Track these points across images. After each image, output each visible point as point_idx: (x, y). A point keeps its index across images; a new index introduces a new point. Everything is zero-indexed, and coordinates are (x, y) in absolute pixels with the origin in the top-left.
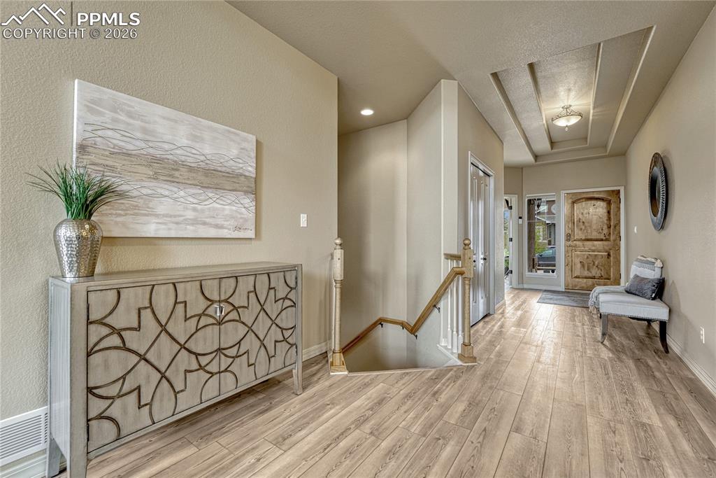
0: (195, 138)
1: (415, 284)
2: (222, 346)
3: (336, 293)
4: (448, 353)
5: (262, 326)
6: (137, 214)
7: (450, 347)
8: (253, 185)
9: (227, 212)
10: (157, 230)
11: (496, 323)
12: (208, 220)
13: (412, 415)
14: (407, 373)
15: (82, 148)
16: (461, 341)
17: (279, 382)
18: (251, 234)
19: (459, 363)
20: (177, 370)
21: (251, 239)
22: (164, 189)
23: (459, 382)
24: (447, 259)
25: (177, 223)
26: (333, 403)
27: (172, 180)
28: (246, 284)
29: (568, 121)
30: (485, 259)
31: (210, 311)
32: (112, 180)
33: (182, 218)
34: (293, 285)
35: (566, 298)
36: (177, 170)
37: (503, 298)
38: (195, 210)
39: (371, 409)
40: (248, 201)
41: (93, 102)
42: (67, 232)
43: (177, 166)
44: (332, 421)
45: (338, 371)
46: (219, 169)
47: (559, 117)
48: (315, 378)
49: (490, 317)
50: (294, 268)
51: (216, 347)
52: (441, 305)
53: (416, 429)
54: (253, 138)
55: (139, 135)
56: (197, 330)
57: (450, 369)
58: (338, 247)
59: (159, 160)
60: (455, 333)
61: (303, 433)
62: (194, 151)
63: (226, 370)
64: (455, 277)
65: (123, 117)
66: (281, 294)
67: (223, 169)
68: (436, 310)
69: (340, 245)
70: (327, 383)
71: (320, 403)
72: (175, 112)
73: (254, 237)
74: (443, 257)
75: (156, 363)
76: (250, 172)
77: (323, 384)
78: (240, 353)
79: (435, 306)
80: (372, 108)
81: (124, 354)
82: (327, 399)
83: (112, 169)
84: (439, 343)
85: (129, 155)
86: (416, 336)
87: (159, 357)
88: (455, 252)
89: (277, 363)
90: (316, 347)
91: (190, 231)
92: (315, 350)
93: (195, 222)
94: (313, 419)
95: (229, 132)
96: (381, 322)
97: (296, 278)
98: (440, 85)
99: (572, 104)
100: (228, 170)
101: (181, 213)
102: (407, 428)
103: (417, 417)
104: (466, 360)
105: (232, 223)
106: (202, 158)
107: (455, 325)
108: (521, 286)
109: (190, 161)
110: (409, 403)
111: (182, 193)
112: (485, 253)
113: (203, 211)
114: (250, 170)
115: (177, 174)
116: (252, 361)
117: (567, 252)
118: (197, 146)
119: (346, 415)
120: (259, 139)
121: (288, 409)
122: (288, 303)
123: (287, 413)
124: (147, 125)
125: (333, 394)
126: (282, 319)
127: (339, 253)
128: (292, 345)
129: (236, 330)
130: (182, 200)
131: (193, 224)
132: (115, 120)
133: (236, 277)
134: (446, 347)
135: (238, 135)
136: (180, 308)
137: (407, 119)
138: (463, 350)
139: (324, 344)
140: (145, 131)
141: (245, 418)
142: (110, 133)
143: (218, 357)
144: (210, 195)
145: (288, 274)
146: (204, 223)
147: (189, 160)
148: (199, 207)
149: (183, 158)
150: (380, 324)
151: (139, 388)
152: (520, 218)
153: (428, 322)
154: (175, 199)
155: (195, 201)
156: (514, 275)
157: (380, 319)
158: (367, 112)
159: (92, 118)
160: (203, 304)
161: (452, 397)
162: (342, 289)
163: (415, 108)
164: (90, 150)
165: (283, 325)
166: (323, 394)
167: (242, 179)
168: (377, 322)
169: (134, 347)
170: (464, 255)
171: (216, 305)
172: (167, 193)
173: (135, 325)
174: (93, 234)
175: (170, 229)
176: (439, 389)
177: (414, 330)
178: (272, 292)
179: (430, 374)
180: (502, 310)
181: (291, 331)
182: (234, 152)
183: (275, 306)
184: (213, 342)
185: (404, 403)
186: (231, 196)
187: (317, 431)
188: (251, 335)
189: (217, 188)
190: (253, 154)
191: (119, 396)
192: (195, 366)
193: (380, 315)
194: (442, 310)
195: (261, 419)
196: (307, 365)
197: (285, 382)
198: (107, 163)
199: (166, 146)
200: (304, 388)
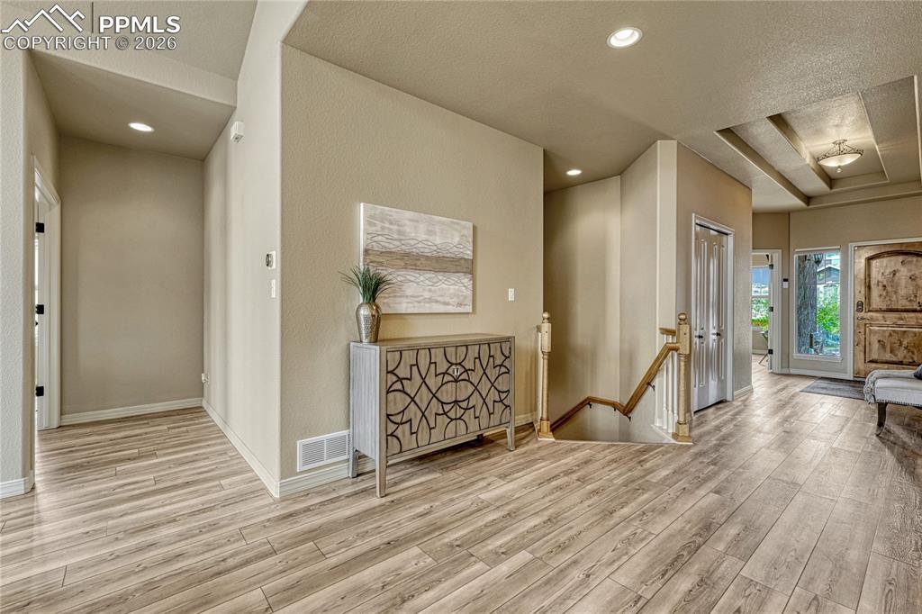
0: (430, 232)
1: (628, 358)
2: (458, 399)
3: (542, 365)
4: (663, 433)
5: (484, 387)
6: (395, 296)
7: (665, 427)
8: (470, 267)
9: (451, 291)
10: (407, 308)
11: (731, 410)
12: (439, 299)
13: (616, 473)
14: (615, 445)
15: (366, 251)
16: (676, 420)
17: (493, 441)
18: (469, 309)
19: (673, 441)
20: (431, 413)
21: (468, 313)
22: (411, 275)
23: (669, 455)
24: (663, 334)
25: (419, 302)
26: (543, 459)
27: (416, 268)
28: (473, 351)
29: (840, 161)
30: (718, 334)
31: (450, 371)
32: (383, 272)
33: (422, 298)
34: (507, 354)
35: (847, 388)
36: (419, 260)
37: (749, 383)
38: (430, 291)
39: (578, 466)
40: (466, 281)
41: (371, 217)
42: (365, 312)
43: (418, 257)
44: (543, 470)
45: (545, 437)
46: (446, 255)
47: (826, 157)
48: (525, 441)
49: (725, 404)
50: (508, 339)
51: (454, 399)
52: (656, 382)
53: (619, 481)
54: (470, 225)
55: (396, 236)
56: (442, 385)
57: (661, 445)
58: (546, 320)
59: (407, 255)
60: (670, 412)
61: (520, 474)
62: (430, 244)
63: (460, 419)
64: (668, 352)
65: (387, 225)
66: (498, 362)
67: (448, 255)
68: (650, 389)
69: (548, 319)
70: (536, 446)
71: (532, 457)
72: (416, 214)
73: (471, 311)
74: (658, 331)
75: (419, 404)
76: (468, 255)
77: (533, 446)
78: (469, 407)
79: (649, 384)
80: (578, 168)
81: (403, 395)
82: (537, 456)
83: (381, 264)
84: (653, 423)
85: (391, 253)
86: (630, 418)
87: (421, 401)
88: (673, 326)
89: (495, 419)
90: (522, 416)
91: (427, 308)
92: (521, 419)
93: (431, 300)
94: (527, 467)
95: (453, 223)
96: (589, 402)
97: (510, 348)
98: (656, 146)
99: (848, 139)
100: (453, 256)
101: (420, 294)
102: (611, 480)
103: (620, 475)
104: (680, 439)
105: (456, 299)
106: (435, 248)
107: (670, 404)
108: (786, 371)
109: (427, 252)
110: (615, 465)
111: (422, 278)
112: (719, 327)
113: (435, 291)
114: (468, 254)
115: (418, 263)
116: (477, 415)
117: (856, 326)
118: (431, 238)
119: (555, 468)
120: (476, 224)
121: (503, 459)
122: (503, 370)
123: (504, 462)
124: (401, 228)
125: (543, 453)
126: (499, 383)
127: (546, 327)
128: (507, 406)
129: (466, 387)
130: (421, 283)
131: (428, 303)
132: (383, 228)
133: (467, 346)
134: (661, 428)
135: (458, 224)
136: (433, 366)
137: (620, 174)
138: (678, 429)
139: (529, 415)
140: (399, 232)
141: (471, 461)
142: (380, 238)
143: (455, 408)
144: (440, 278)
145: (503, 345)
146: (437, 301)
147: (426, 250)
148: (433, 288)
149: (422, 250)
150: (588, 404)
151: (411, 420)
152: (786, 280)
153: (643, 402)
154: (418, 283)
155: (431, 284)
156: (776, 356)
157: (588, 398)
158: (574, 173)
159: (372, 229)
160: (446, 365)
161: (658, 465)
162: (549, 360)
163: (629, 166)
164: (370, 252)
165: (500, 388)
166: (533, 452)
167: (462, 262)
168: (586, 400)
169: (408, 391)
170: (679, 330)
171: (453, 367)
172: (412, 279)
173: (409, 377)
174: (378, 312)
175: (414, 307)
176: (646, 459)
177: (627, 410)
178: (491, 359)
179: (638, 447)
180: (745, 397)
181: (506, 394)
182: (457, 239)
183: (494, 371)
184: (452, 395)
185: (608, 465)
186: (454, 277)
187: (532, 474)
188: (476, 393)
189: (445, 271)
190: (471, 239)
191: (402, 424)
192: (441, 412)
193: (589, 394)
194: (656, 388)
195: (483, 463)
196: (518, 430)
197: (498, 442)
198: (378, 260)
199: (412, 242)
200: (516, 447)
